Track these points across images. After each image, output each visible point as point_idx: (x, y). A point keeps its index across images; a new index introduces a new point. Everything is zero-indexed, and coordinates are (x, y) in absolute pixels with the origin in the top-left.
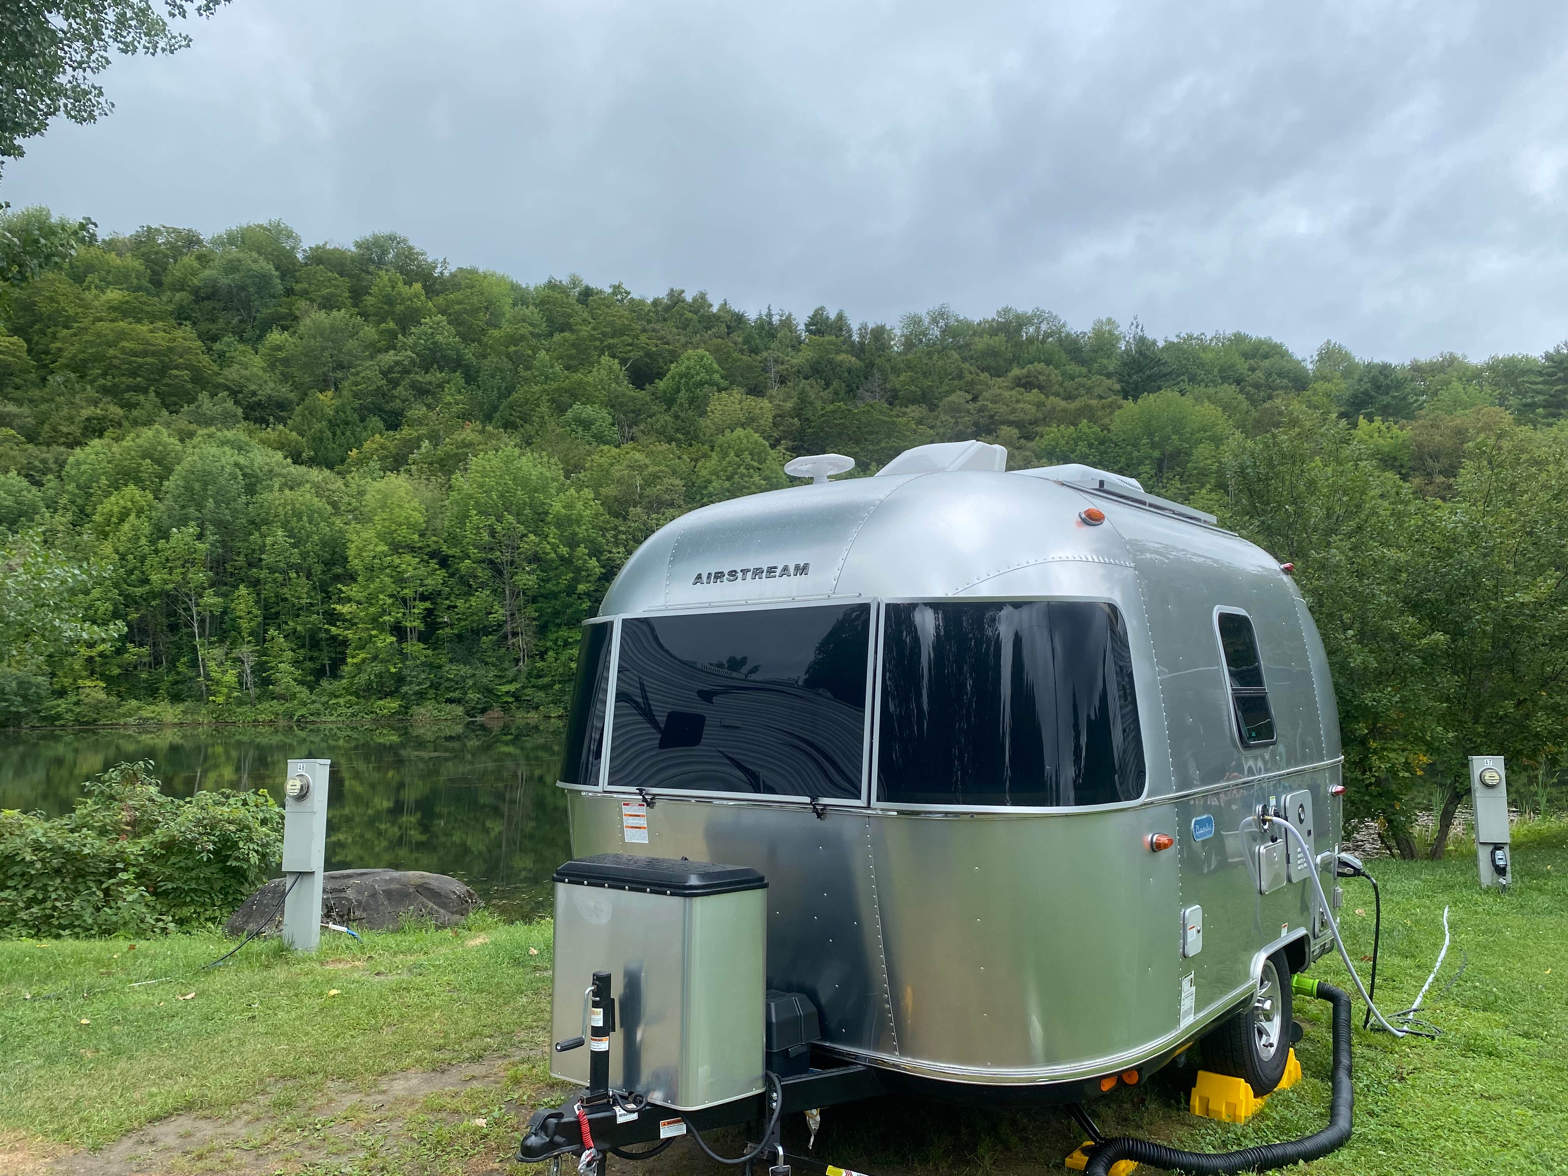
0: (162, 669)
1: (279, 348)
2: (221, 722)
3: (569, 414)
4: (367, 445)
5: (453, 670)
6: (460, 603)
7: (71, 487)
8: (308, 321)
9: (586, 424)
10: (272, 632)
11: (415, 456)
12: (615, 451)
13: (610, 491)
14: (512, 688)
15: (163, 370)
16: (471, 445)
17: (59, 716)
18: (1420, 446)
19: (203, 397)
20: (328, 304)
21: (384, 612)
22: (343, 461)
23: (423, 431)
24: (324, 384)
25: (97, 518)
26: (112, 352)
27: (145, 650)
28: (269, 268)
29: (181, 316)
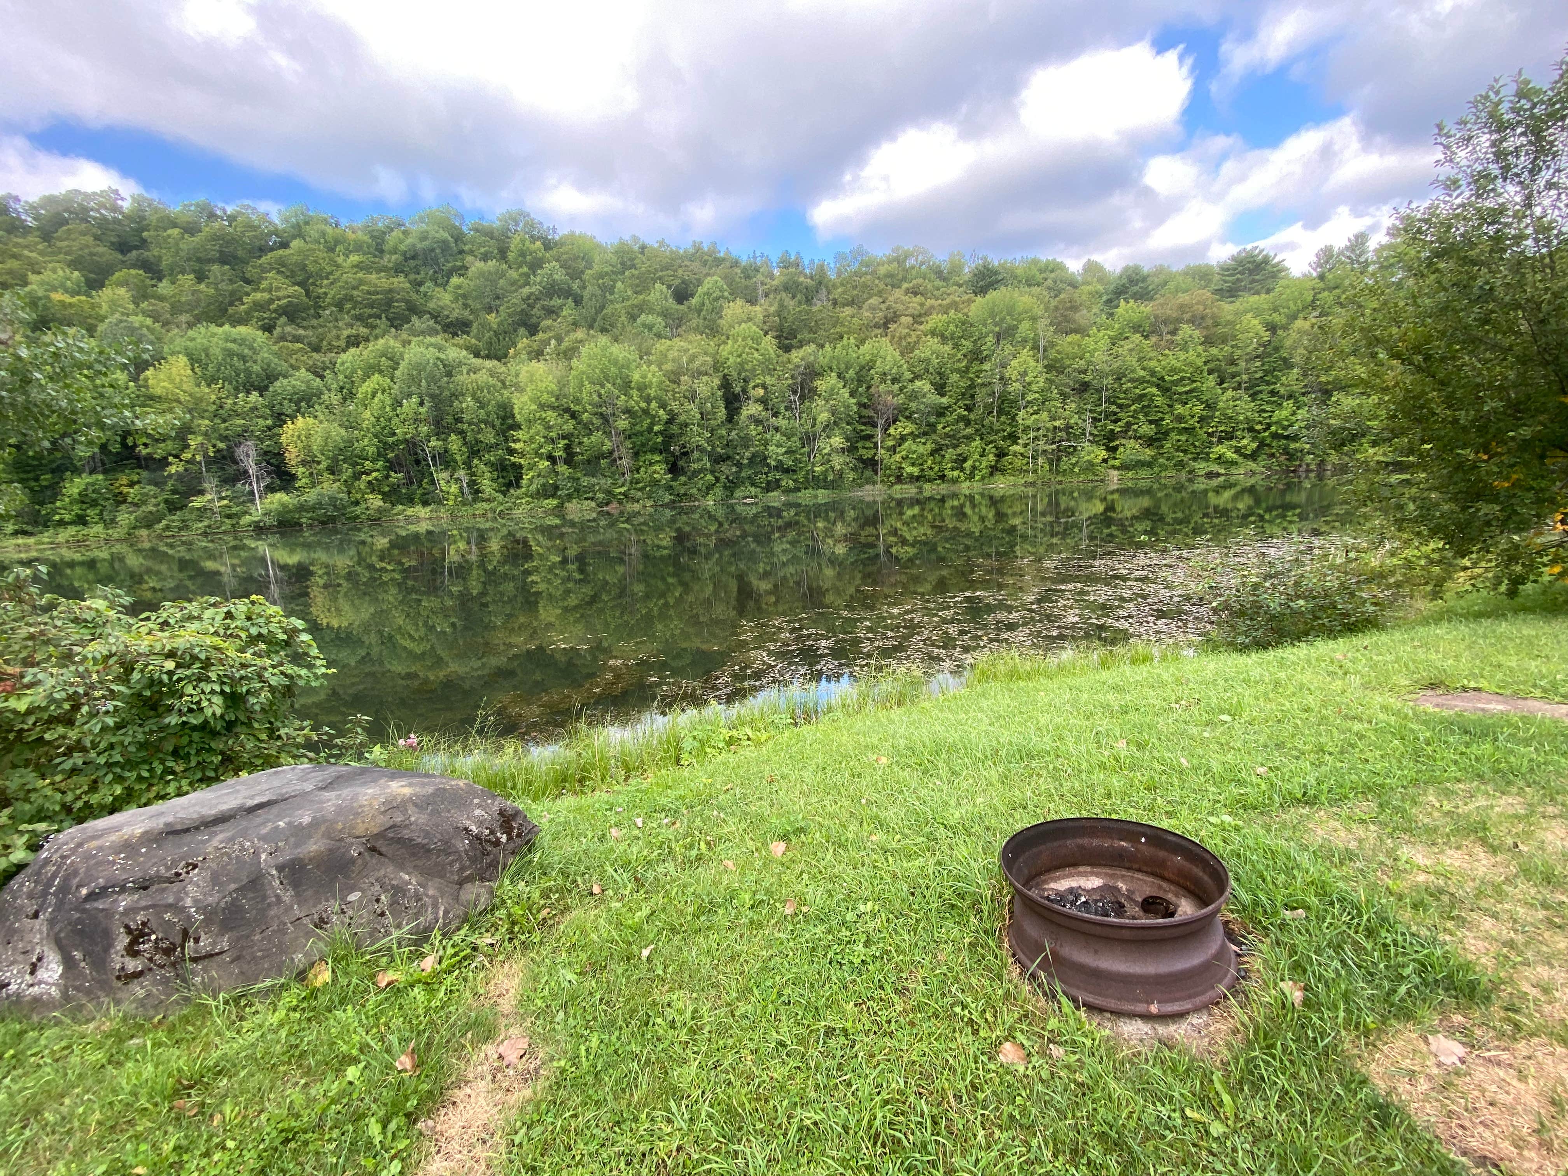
0: (415, 487)
1: (459, 287)
2: (453, 517)
3: (638, 321)
4: (520, 346)
5: (585, 481)
6: (585, 440)
7: (341, 377)
8: (473, 269)
9: (650, 328)
10: (476, 461)
11: (548, 350)
12: (668, 342)
13: (668, 366)
14: (622, 490)
15: (389, 303)
16: (581, 341)
17: (357, 517)
18: (1156, 317)
19: (414, 319)
20: (485, 258)
21: (541, 447)
22: (506, 356)
23: (552, 334)
24: (489, 309)
25: (359, 395)
26: (355, 293)
27: (400, 475)
28: (446, 235)
29: (398, 270)
